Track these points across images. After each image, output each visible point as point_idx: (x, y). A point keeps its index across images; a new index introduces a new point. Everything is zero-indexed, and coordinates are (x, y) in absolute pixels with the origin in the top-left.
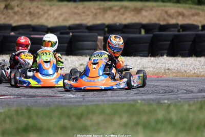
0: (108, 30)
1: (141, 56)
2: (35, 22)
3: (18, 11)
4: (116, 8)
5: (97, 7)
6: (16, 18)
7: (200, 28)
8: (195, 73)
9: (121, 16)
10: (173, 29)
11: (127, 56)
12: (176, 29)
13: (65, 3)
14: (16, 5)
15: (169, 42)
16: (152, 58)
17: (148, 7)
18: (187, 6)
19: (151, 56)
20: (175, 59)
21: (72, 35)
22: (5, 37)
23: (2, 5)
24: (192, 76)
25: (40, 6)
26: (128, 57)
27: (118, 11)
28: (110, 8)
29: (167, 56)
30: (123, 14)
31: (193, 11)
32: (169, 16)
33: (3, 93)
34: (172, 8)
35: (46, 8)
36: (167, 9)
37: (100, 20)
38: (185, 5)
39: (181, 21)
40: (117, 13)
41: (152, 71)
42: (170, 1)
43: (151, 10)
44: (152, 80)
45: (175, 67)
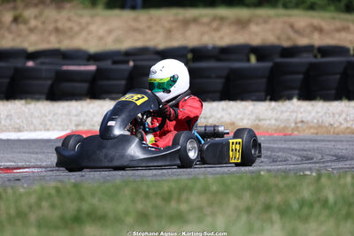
0: (193, 57)
1: (253, 100)
2: (66, 44)
3: (36, 28)
4: (205, 20)
5: (171, 18)
6: (33, 38)
7: (352, 52)
8: (348, 128)
9: (213, 33)
10: (305, 55)
11: (229, 100)
12: (311, 55)
13: (117, 12)
14: (33, 15)
16: (273, 104)
17: (260, 16)
18: (327, 15)
19: (271, 100)
20: (312, 105)
21: (135, 66)
22: (17, 70)
23: (8, 17)
24: (344, 133)
25: (74, 18)
26: (231, 103)
27: (209, 24)
28: (195, 20)
29: (299, 99)
30: (217, 30)
31: (338, 24)
32: (297, 32)
33: (20, 164)
34: (301, 19)
35: (84, 20)
36: (292, 20)
37: (177, 40)
38: (323, 14)
39: (318, 40)
40: (207, 29)
41: (274, 125)
42: (297, 6)
43: (266, 22)
44: (275, 141)
45: (314, 118)
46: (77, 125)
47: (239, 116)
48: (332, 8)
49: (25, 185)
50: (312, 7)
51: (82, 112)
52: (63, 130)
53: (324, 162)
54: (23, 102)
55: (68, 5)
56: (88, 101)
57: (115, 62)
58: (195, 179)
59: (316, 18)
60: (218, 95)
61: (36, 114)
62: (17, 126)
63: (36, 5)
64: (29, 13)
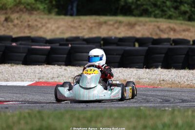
0: (104, 43)
1: (136, 68)
2: (34, 34)
3: (18, 24)
4: (111, 23)
5: (92, 21)
6: (16, 30)
7: (191, 43)
8: (188, 84)
9: (115, 30)
10: (165, 43)
11: (123, 67)
12: (169, 44)
13: (63, 17)
14: (16, 17)
15: (163, 55)
16: (147, 70)
17: (141, 22)
18: (178, 22)
19: (146, 68)
20: (169, 71)
21: (71, 47)
22: (7, 47)
23: (3, 18)
24: (186, 87)
25: (39, 20)
26: (124, 69)
27: (113, 25)
28: (105, 23)
29: (162, 68)
30: (117, 28)
31: (184, 27)
32: (161, 31)
33: (8, 99)
34: (164, 24)
35: (44, 21)
36: (159, 24)
37: (95, 33)
38: (176, 21)
39: (173, 36)
40: (111, 27)
41: (148, 82)
42: (162, 17)
43: (144, 25)
44: (148, 90)
45: (170, 78)
46: (39, 79)
47: (128, 77)
48: (181, 18)
49: (11, 111)
50: (170, 17)
51: (42, 71)
52: (31, 81)
53: (175, 103)
54: (9, 65)
55: (35, 13)
56: (46, 65)
57: (61, 45)
58: (105, 110)
59: (172, 24)
60: (117, 64)
61: (17, 72)
62: (6, 78)
63: (18, 12)
64: (14, 16)
